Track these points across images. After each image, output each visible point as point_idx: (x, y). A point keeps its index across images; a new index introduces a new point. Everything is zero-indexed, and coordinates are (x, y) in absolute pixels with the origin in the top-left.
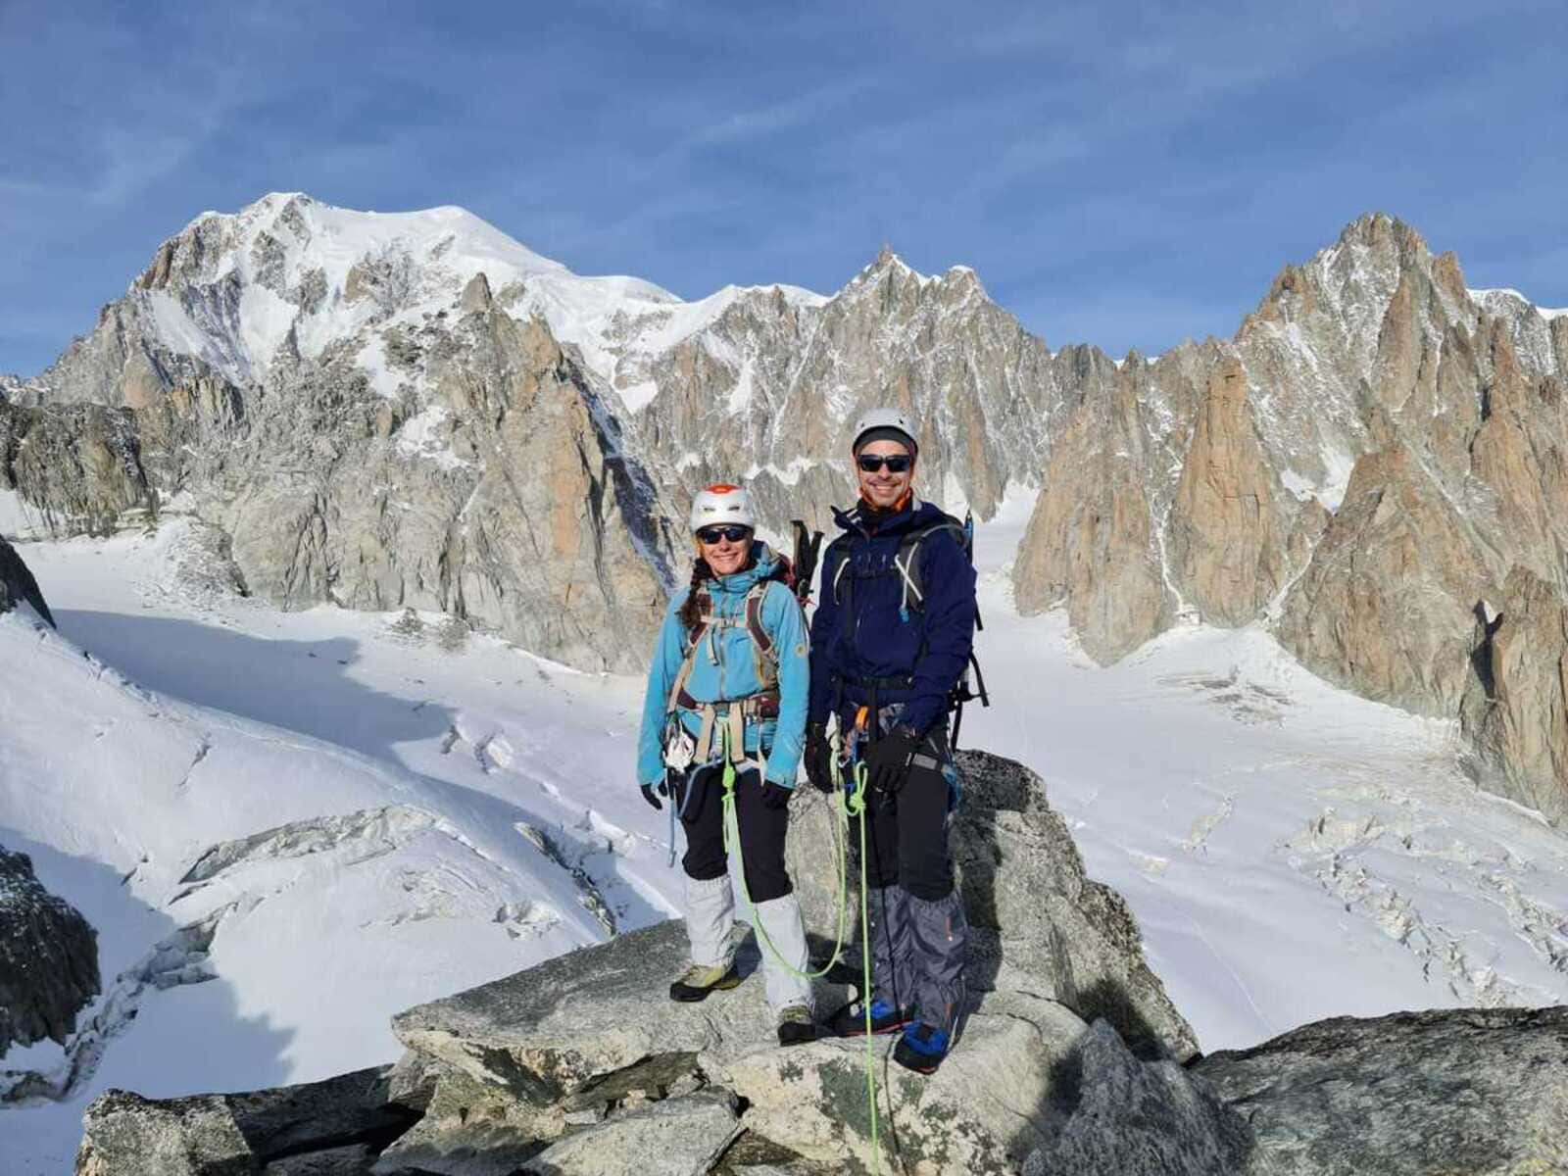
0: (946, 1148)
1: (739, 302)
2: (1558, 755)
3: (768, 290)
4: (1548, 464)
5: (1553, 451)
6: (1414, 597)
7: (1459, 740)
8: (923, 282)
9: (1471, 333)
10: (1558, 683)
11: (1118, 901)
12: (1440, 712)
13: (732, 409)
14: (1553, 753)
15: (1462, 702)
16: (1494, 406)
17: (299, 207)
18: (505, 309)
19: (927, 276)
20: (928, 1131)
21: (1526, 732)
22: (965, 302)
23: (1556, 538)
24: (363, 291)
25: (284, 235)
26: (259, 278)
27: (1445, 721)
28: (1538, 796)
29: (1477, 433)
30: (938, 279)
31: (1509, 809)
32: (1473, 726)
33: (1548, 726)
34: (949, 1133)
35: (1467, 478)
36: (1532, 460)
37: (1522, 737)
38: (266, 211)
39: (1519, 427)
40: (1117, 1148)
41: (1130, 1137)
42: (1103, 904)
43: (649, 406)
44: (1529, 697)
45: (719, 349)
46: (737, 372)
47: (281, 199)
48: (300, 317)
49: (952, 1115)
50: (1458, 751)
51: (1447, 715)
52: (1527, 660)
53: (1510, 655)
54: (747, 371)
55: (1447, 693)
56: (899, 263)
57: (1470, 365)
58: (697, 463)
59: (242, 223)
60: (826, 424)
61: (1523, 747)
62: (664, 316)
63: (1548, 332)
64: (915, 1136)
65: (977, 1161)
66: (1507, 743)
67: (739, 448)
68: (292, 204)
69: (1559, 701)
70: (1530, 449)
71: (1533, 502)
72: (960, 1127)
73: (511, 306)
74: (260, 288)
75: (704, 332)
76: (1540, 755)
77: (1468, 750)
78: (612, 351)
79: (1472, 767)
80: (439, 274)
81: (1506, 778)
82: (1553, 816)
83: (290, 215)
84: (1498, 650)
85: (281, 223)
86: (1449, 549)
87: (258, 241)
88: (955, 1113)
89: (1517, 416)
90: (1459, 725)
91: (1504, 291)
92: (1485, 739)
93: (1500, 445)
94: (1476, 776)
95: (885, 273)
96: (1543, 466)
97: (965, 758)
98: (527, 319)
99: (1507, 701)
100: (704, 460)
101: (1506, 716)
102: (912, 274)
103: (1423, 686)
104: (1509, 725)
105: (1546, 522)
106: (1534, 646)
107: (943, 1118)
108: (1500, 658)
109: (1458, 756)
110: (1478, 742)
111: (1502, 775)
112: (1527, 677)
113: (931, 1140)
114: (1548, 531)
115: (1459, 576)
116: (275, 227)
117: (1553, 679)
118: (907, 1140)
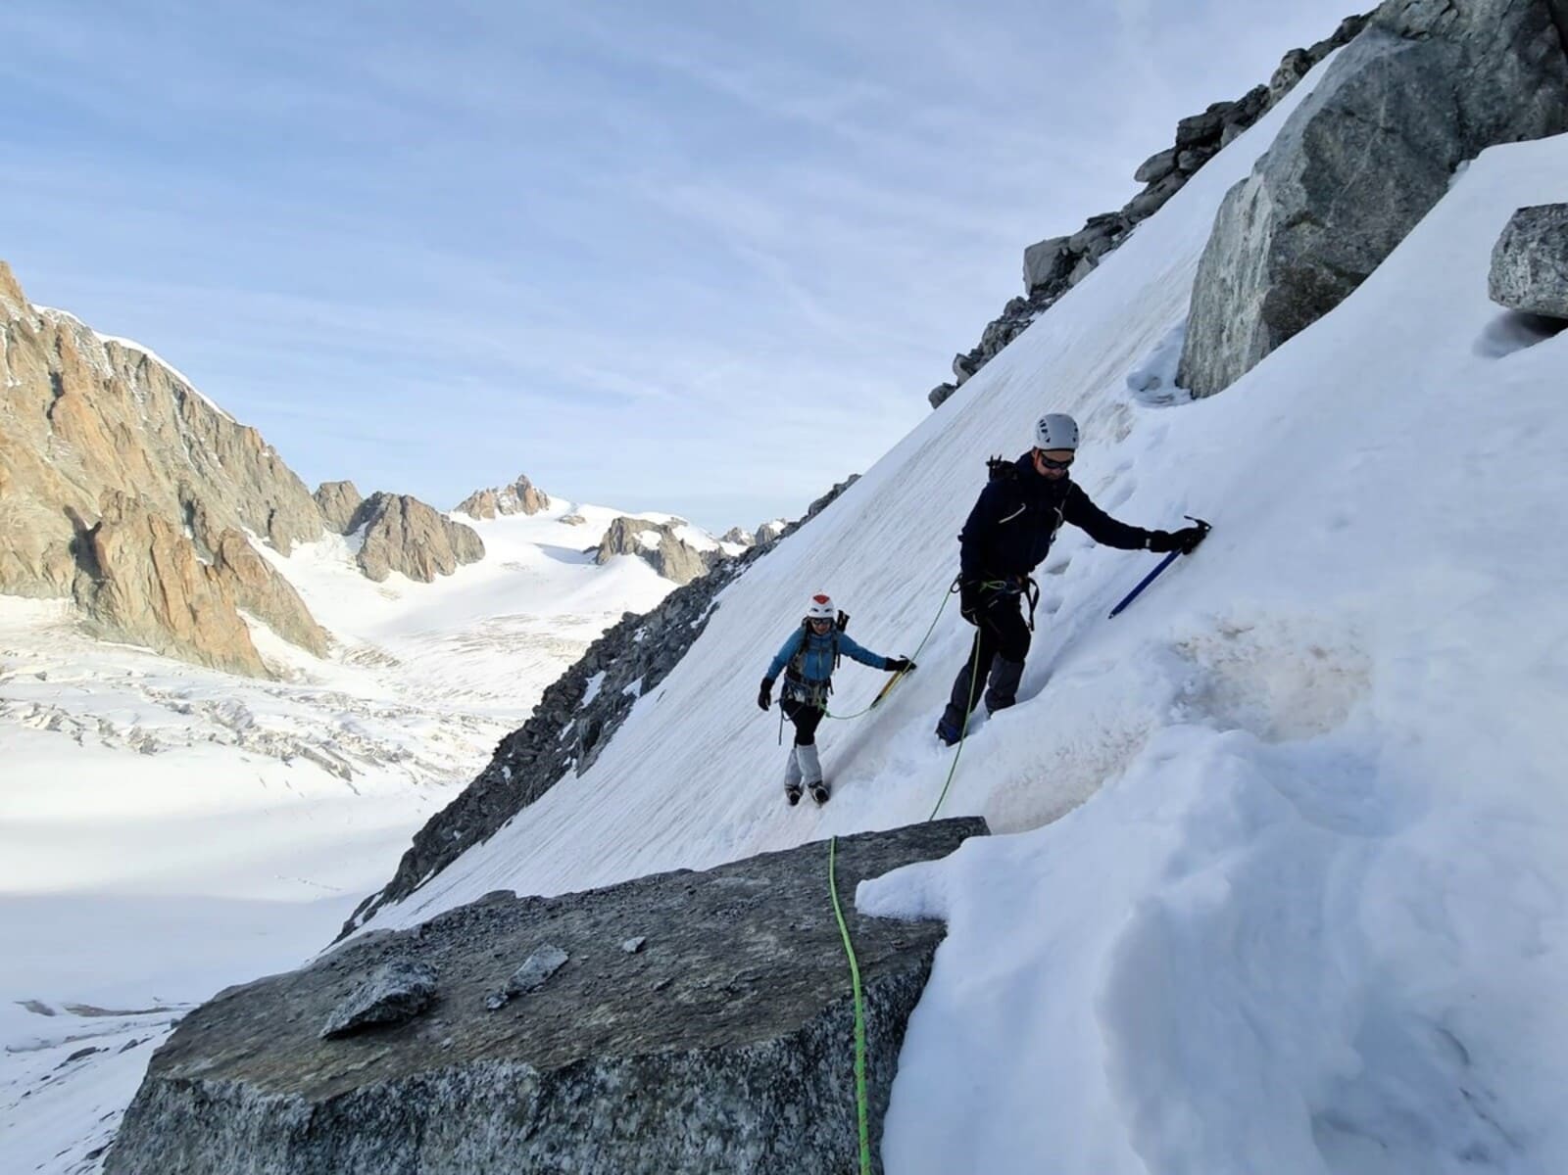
2: (158, 609)
4: (119, 435)
5: (122, 425)
6: (15, 510)
7: (75, 611)
9: (36, 331)
10: (152, 564)
12: (55, 593)
14: (154, 608)
15: (74, 585)
16: (66, 386)
21: (131, 596)
23: (133, 484)
27: (61, 600)
28: (147, 638)
29: (53, 404)
31: (125, 648)
32: (87, 599)
33: (148, 592)
35: (49, 437)
36: (106, 431)
37: (129, 602)
39: (91, 406)
44: (131, 574)
50: (76, 619)
51: (63, 595)
52: (126, 550)
53: (111, 547)
55: (59, 579)
57: (38, 352)
61: (131, 608)
63: (103, 350)
66: (118, 607)
69: (154, 575)
70: (101, 421)
71: (111, 459)
76: (145, 611)
77: (84, 616)
79: (89, 627)
81: (121, 630)
82: (160, 648)
84: (101, 545)
86: (44, 477)
89: (88, 398)
90: (74, 601)
91: (63, 312)
92: (98, 606)
93: (77, 416)
94: (94, 633)
96: (116, 436)
99: (114, 580)
101: (113, 589)
103: (36, 577)
104: (117, 595)
105: (124, 473)
106: (130, 540)
108: (103, 551)
109: (75, 622)
110: (92, 611)
111: (116, 628)
112: (128, 561)
114: (126, 479)
115: (57, 498)
117: (148, 561)
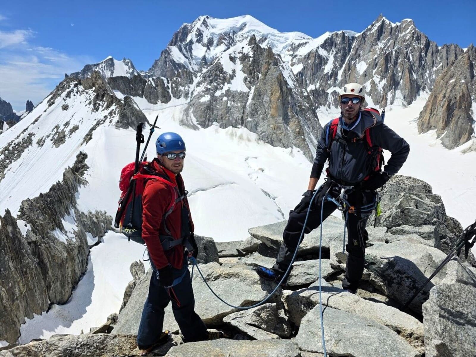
0: (401, 282)
1: (330, 37)
3: (340, 32)
8: (393, 25)
11: (457, 223)
13: (326, 71)
17: (206, 19)
18: (260, 45)
19: (395, 23)
20: (396, 276)
22: (408, 31)
24: (222, 43)
25: (203, 28)
26: (197, 41)
30: (399, 24)
34: (403, 278)
38: (199, 21)
40: (459, 289)
41: (463, 286)
42: (452, 223)
43: (300, 72)
45: (323, 52)
46: (328, 60)
47: (202, 18)
48: (206, 51)
49: (404, 273)
54: (331, 59)
56: (385, 19)
58: (314, 89)
59: (193, 26)
60: (356, 75)
62: (306, 43)
64: (392, 277)
65: (411, 286)
67: (327, 84)
68: (205, 19)
72: (406, 277)
73: (262, 44)
74: (197, 43)
75: (318, 48)
78: (290, 55)
80: (242, 36)
83: (204, 22)
85: (202, 25)
87: (197, 31)
88: (405, 273)
95: (380, 23)
97: (405, 178)
98: (266, 48)
100: (316, 88)
102: (390, 23)
107: (401, 274)
113: (397, 279)
116: (201, 26)
118: (389, 278)
